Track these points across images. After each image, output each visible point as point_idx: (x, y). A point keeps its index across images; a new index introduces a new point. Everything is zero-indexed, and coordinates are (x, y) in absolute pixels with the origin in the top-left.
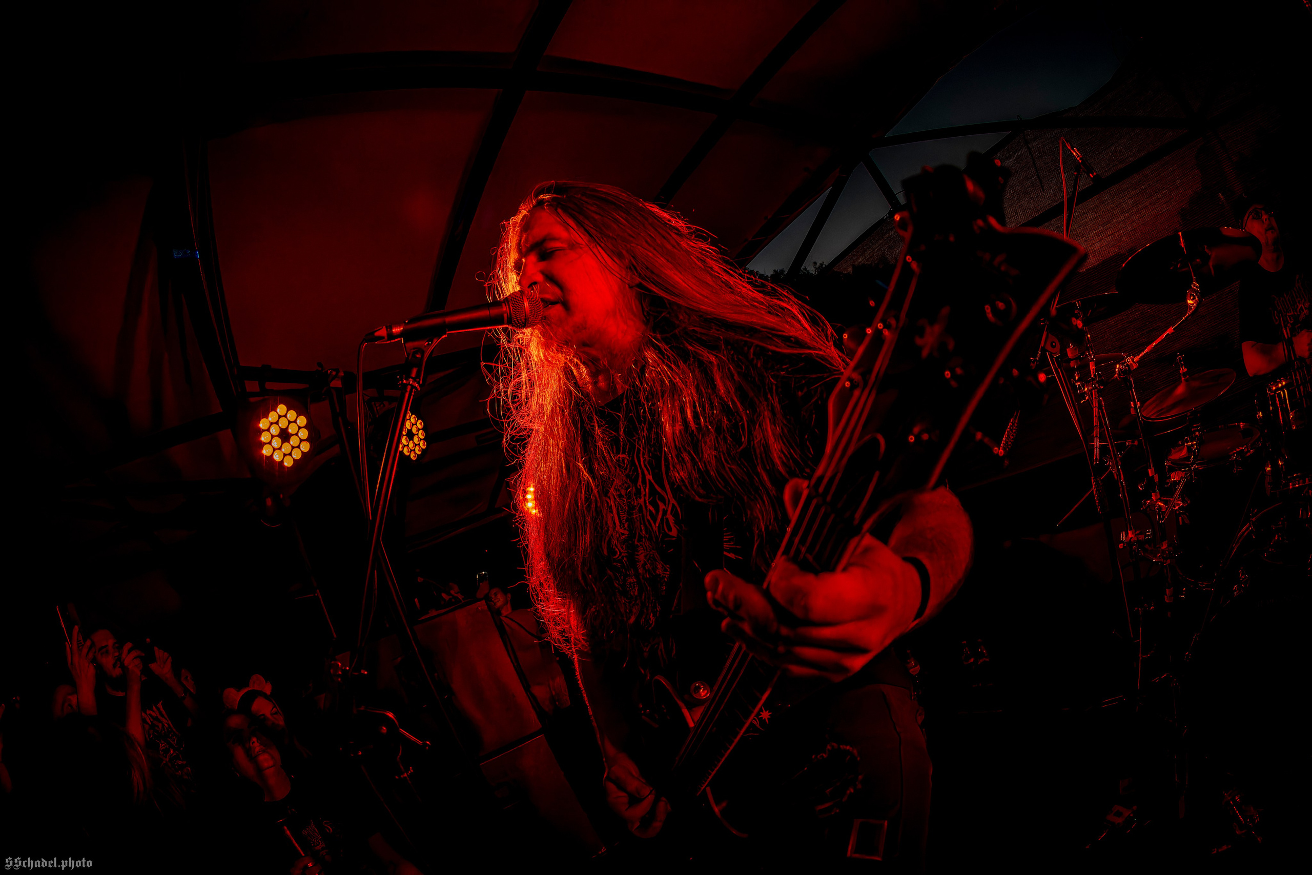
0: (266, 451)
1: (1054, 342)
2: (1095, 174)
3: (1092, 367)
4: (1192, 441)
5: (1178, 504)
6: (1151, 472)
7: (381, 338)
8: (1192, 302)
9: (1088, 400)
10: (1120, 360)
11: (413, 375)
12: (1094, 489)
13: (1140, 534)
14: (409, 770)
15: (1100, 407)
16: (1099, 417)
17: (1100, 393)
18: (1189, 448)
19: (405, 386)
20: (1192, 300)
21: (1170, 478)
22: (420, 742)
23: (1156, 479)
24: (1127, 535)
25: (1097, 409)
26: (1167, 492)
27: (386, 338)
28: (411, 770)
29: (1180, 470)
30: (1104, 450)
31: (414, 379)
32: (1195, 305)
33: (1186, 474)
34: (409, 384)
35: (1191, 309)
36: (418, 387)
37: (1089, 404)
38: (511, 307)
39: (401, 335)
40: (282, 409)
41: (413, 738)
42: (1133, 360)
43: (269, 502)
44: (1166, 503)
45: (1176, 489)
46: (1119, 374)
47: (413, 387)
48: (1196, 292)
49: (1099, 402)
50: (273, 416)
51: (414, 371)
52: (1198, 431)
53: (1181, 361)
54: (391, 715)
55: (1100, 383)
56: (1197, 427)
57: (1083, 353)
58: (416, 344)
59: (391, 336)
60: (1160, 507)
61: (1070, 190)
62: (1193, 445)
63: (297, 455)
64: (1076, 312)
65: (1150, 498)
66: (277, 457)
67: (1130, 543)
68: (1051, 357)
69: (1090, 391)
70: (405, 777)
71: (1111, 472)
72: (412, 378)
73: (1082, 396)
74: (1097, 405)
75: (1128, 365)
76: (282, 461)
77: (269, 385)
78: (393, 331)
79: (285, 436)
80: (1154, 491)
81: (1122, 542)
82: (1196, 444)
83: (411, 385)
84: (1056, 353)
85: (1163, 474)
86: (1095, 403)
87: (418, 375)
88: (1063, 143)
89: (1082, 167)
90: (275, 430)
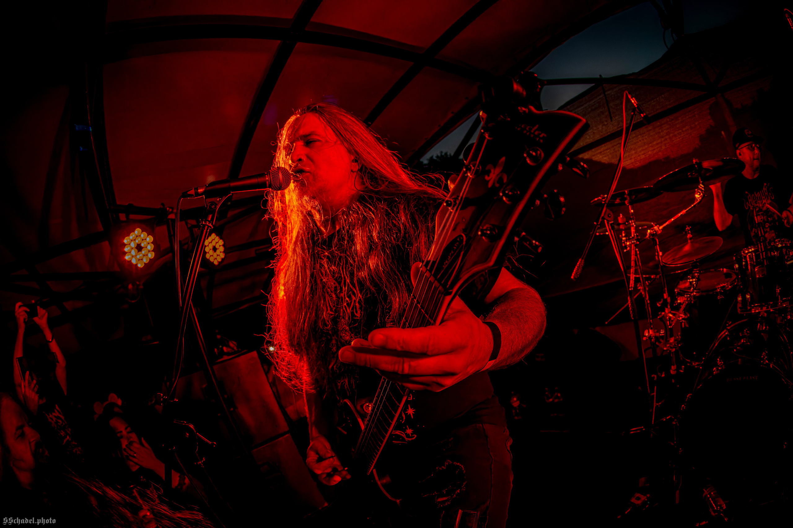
0: (127, 258)
1: (610, 214)
2: (645, 114)
3: (633, 230)
4: (692, 278)
5: (681, 316)
6: (665, 296)
7: (191, 195)
8: (699, 196)
9: (629, 251)
10: (650, 227)
11: (210, 219)
12: (629, 302)
13: (657, 332)
14: (203, 460)
15: (636, 255)
16: (635, 261)
17: (636, 246)
18: (691, 283)
19: (204, 226)
20: (699, 195)
21: (677, 300)
22: (210, 443)
23: (669, 300)
24: (649, 332)
25: (634, 256)
26: (675, 308)
27: (194, 195)
28: (204, 459)
29: (684, 296)
30: (637, 280)
31: (210, 222)
32: (700, 198)
33: (687, 299)
34: (206, 225)
35: (697, 200)
36: (212, 227)
37: (629, 253)
38: (271, 178)
39: (202, 194)
40: (138, 231)
41: (206, 440)
42: (658, 228)
43: (130, 286)
44: (674, 314)
45: (681, 307)
46: (649, 237)
47: (209, 226)
48: (702, 190)
49: (636, 251)
50: (132, 236)
51: (210, 216)
52: (697, 273)
53: (688, 230)
54: (192, 426)
55: (637, 240)
56: (696, 271)
57: (628, 222)
58: (212, 199)
59: (197, 194)
60: (670, 318)
61: (629, 122)
62: (693, 281)
63: (145, 260)
64: (625, 196)
65: (664, 311)
66: (134, 261)
67: (650, 337)
68: (608, 223)
69: (630, 245)
70: (200, 464)
71: (641, 293)
72: (208, 221)
73: (626, 247)
74: (634, 254)
75: (655, 231)
76: (137, 264)
77: (132, 217)
78: (199, 191)
79: (139, 248)
80: (667, 307)
81: (646, 336)
82: (695, 281)
83: (208, 225)
84: (611, 221)
85: (674, 298)
86: (633, 253)
87: (212, 219)
88: (626, 93)
89: (637, 109)
90: (133, 245)
